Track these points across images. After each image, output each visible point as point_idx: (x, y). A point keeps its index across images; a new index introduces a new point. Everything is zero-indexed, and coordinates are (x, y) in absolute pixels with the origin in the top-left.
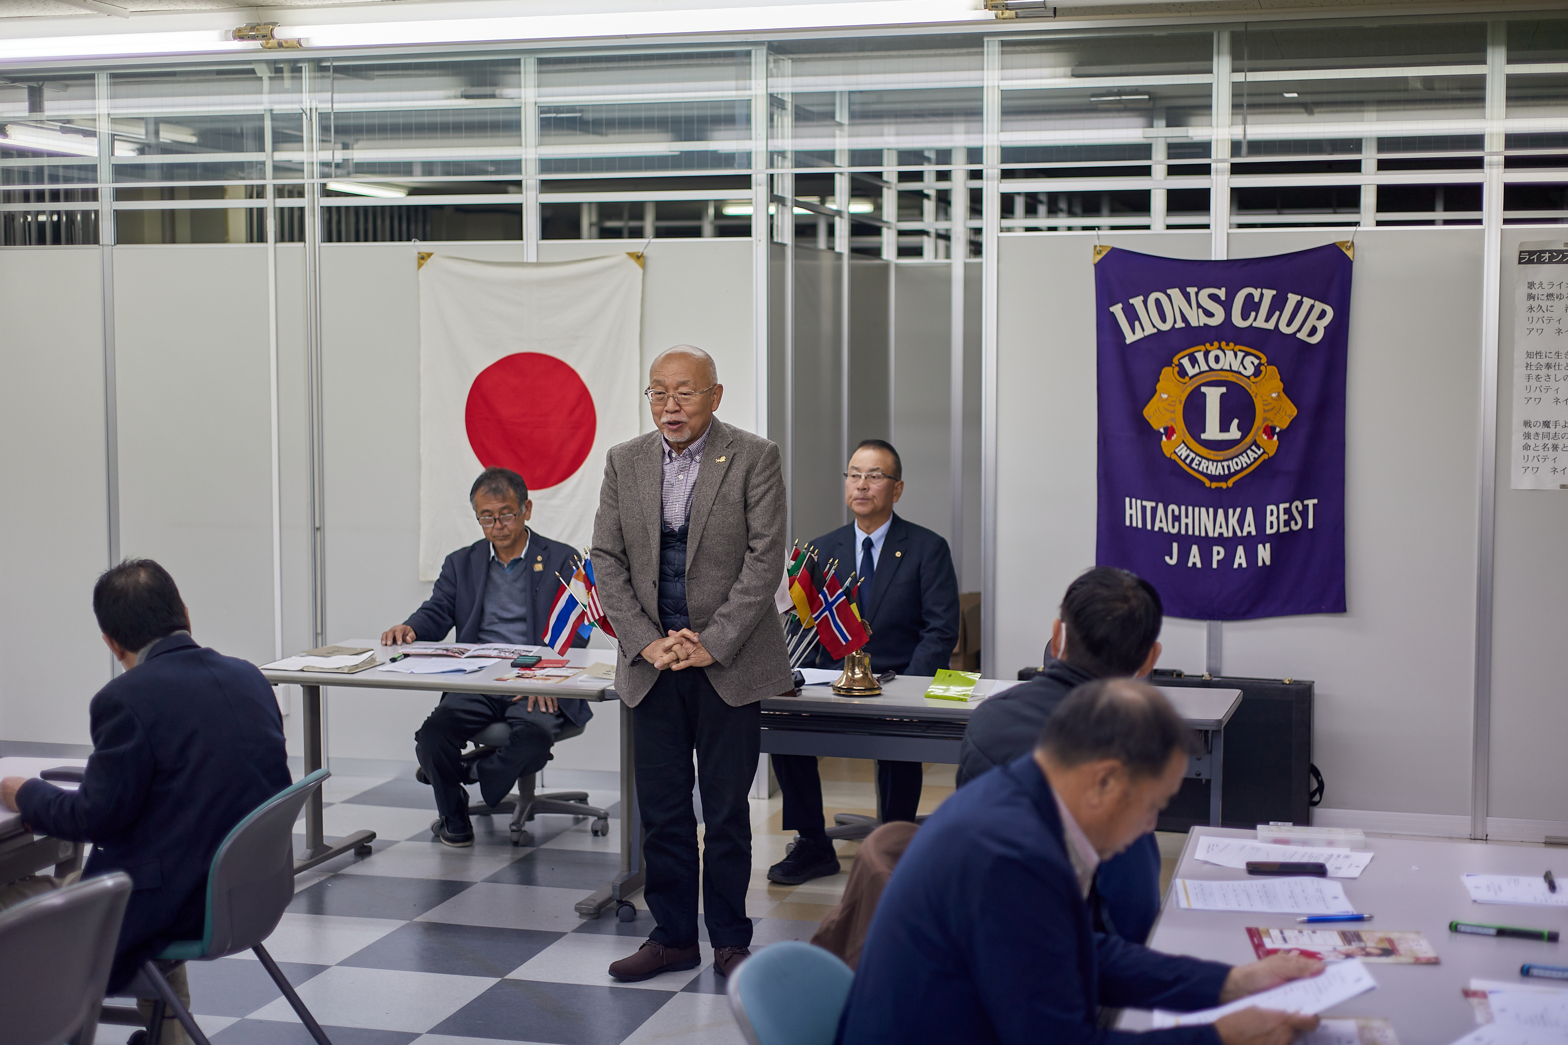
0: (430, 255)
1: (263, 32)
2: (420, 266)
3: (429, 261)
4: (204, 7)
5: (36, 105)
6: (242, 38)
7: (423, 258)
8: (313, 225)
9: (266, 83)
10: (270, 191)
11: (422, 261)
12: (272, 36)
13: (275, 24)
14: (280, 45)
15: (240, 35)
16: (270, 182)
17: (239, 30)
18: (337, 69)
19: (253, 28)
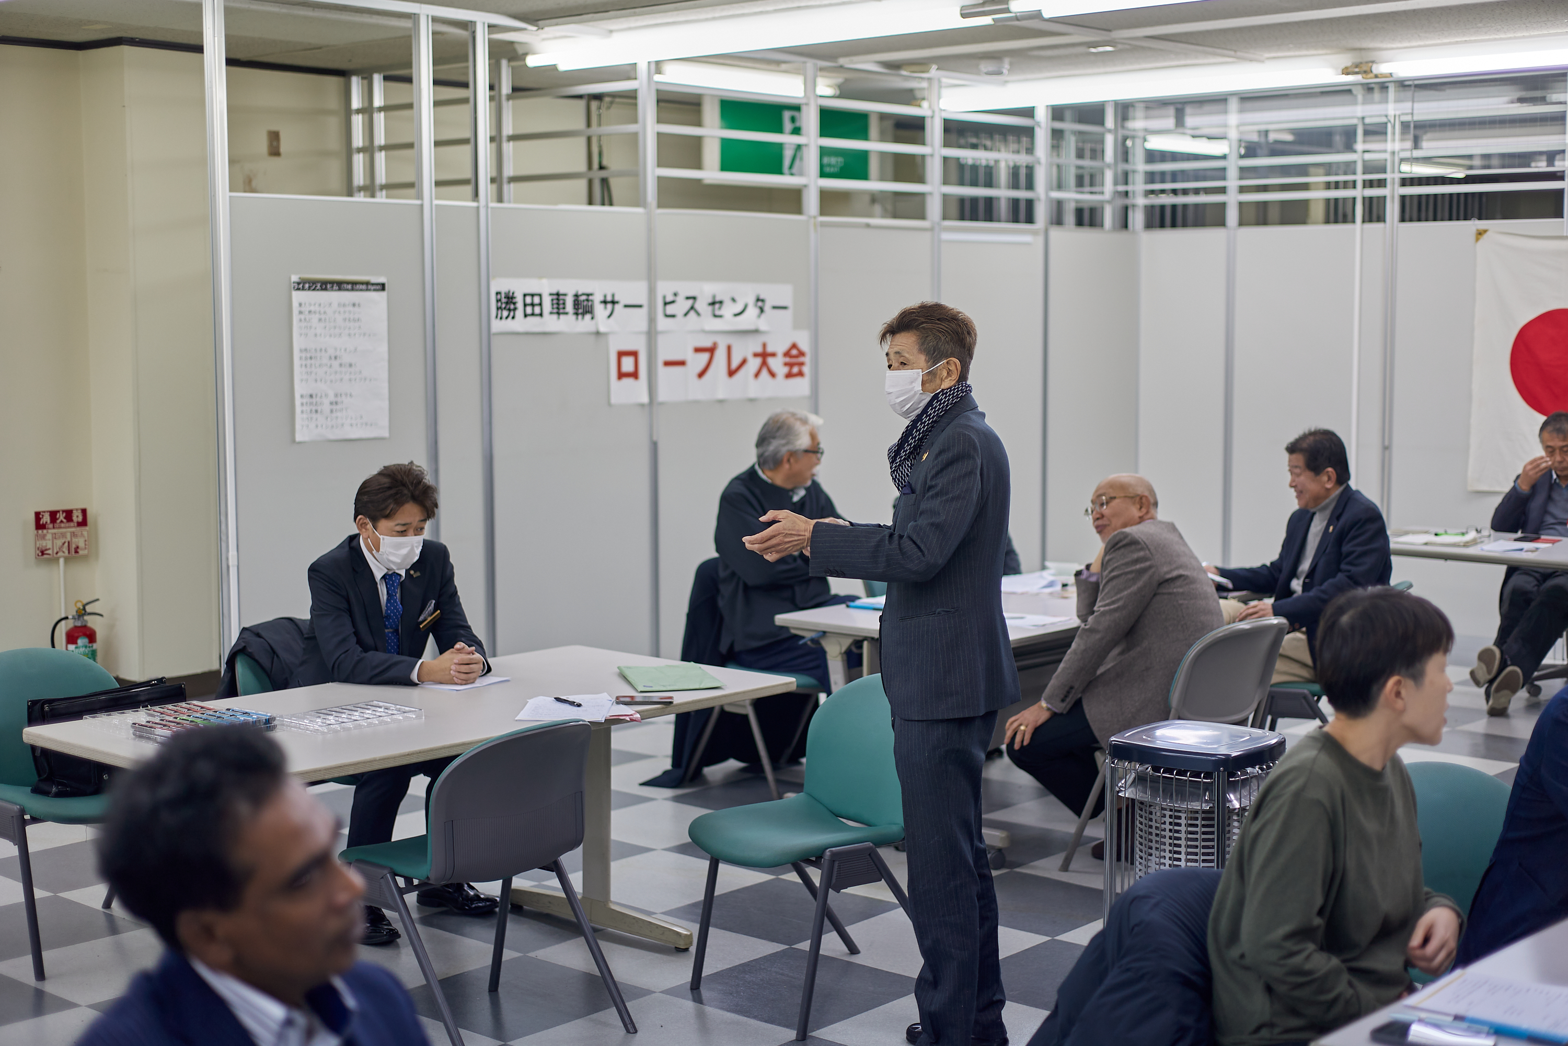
0: (1485, 231)
1: (1365, 68)
2: (1477, 240)
3: (1485, 236)
4: (1320, 52)
5: (1180, 121)
6: (1348, 74)
7: (1480, 233)
8: (1393, 210)
9: (1360, 98)
10: (1359, 185)
11: (1479, 236)
12: (1371, 72)
13: (1373, 62)
14: (1376, 76)
15: (1346, 72)
16: (1360, 178)
17: (1346, 68)
18: (1417, 86)
19: (1357, 66)
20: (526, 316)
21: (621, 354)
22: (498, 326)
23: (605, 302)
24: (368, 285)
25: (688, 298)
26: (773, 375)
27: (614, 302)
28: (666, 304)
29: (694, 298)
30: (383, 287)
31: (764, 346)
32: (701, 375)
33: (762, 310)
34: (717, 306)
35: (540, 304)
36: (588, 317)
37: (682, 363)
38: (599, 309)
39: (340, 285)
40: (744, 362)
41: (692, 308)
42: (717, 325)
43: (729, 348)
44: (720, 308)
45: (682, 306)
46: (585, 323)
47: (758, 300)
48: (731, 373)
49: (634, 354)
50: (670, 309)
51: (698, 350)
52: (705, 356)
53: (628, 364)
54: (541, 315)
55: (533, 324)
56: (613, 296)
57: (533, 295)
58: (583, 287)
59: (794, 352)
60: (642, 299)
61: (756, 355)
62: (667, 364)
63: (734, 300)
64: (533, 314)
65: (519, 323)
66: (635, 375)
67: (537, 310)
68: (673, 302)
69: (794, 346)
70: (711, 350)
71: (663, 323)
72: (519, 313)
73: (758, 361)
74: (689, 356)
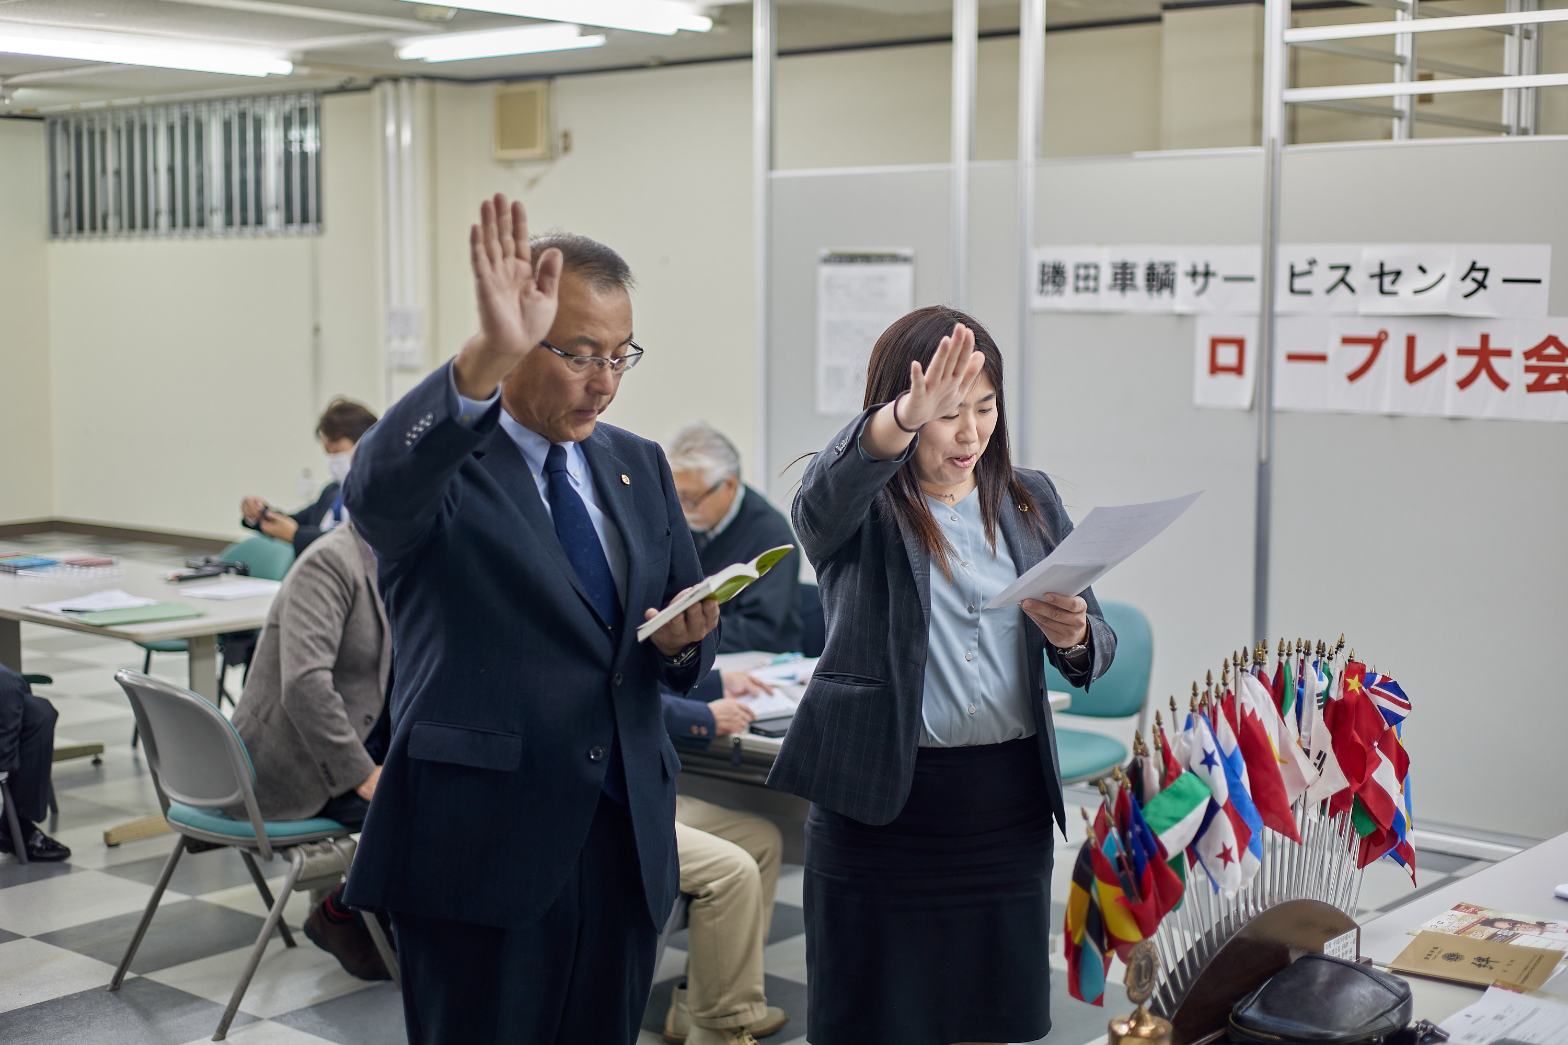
20: (1077, 289)
21: (1215, 343)
22: (1038, 302)
23: (1194, 274)
24: (894, 259)
25: (1333, 268)
26: (1502, 385)
27: (1207, 274)
28: (1293, 275)
29: (1347, 268)
30: (906, 260)
31: (1485, 339)
32: (1353, 377)
33: (1481, 285)
34: (1387, 280)
35: (1096, 279)
36: (1166, 293)
37: (1322, 358)
38: (1183, 284)
39: (866, 259)
40: (1441, 361)
41: (1343, 280)
42: (1386, 305)
43: (1411, 341)
44: (1393, 282)
45: (1324, 277)
46: (1162, 301)
47: (1473, 268)
48: (1412, 376)
49: (1240, 343)
50: (1299, 284)
51: (1347, 341)
52: (1366, 350)
53: (1227, 355)
54: (1095, 290)
55: (1085, 301)
56: (1207, 266)
57: (1086, 267)
58: (1160, 255)
59: (1552, 350)
60: (1255, 268)
61: (1462, 352)
62: (1292, 357)
63: (1422, 270)
64: (1087, 289)
65: (1068, 299)
66: (1238, 370)
67: (1091, 284)
68: (1309, 273)
69: (1552, 340)
70: (1377, 343)
71: (1284, 301)
72: (1069, 287)
73: (1472, 361)
74: (1332, 347)
